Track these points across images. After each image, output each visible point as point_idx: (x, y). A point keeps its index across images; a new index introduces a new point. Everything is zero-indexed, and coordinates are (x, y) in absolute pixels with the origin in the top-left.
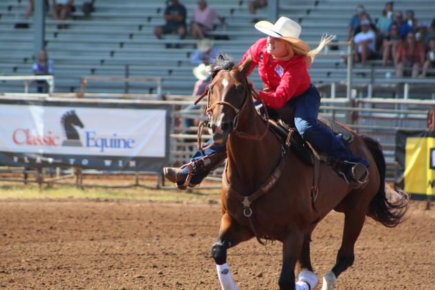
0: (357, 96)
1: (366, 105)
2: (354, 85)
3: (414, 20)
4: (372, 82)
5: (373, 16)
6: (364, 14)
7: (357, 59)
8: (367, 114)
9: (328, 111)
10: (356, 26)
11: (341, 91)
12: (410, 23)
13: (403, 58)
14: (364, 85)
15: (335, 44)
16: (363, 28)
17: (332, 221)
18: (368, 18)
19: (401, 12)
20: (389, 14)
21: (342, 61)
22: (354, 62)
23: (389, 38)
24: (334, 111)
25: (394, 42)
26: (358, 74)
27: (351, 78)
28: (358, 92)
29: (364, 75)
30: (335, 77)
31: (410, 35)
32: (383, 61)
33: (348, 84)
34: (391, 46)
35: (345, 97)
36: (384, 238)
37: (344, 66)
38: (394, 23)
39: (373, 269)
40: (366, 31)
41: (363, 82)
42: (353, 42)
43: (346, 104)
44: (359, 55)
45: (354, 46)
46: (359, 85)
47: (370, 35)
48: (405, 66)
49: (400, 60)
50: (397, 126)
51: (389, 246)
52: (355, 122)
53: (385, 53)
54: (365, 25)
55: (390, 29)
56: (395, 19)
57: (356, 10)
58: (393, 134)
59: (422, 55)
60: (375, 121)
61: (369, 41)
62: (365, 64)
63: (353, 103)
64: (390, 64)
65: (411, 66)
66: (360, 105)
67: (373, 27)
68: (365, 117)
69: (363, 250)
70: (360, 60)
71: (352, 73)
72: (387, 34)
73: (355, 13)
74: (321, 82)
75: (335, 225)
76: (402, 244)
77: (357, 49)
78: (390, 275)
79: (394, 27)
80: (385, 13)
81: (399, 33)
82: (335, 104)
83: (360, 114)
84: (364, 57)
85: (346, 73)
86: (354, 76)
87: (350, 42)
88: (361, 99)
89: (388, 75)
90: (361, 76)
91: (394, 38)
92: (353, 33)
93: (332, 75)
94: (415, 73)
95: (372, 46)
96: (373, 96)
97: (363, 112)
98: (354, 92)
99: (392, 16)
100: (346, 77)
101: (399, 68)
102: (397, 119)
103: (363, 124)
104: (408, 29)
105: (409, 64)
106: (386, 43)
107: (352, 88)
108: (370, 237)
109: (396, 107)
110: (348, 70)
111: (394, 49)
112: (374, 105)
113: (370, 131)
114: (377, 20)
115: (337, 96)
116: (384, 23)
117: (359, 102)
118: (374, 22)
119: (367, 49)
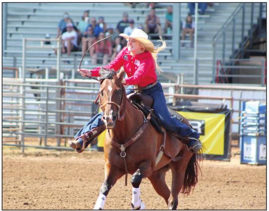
0: (64, 78)
1: (71, 84)
2: (62, 69)
3: (104, 24)
4: (75, 68)
5: (75, 21)
6: (68, 18)
7: (65, 51)
8: (71, 91)
9: (43, 88)
10: (63, 27)
11: (53, 74)
12: (101, 26)
13: (97, 51)
14: (69, 70)
15: (48, 40)
16: (68, 29)
17: (46, 167)
18: (72, 22)
19: (94, 17)
20: (87, 19)
21: (53, 52)
22: (62, 53)
23: (86, 36)
24: (48, 88)
25: (90, 39)
26: (65, 61)
27: (60, 64)
28: (65, 75)
29: (69, 62)
30: (48, 64)
31: (101, 34)
32: (82, 53)
33: (58, 69)
34: (87, 42)
35: (56, 78)
36: (83, 179)
37: (55, 56)
38: (90, 26)
39: (75, 201)
40: (70, 31)
41: (68, 68)
42: (61, 38)
43: (57, 83)
44: (65, 48)
45: (62, 41)
46: (66, 70)
47: (73, 34)
48: (98, 56)
49: (94, 52)
50: (92, 99)
51: (87, 185)
52: (63, 96)
53: (83, 47)
54: (70, 27)
55: (87, 30)
56: (91, 23)
57: (63, 16)
58: (90, 105)
59: (110, 49)
60: (77, 95)
61: (73, 38)
62: (70, 55)
63: (62, 83)
64: (87, 55)
65: (102, 56)
66: (66, 84)
67: (75, 28)
68: (70, 93)
69: (68, 187)
70: (66, 52)
71: (60, 61)
72: (85, 33)
73: (62, 18)
74: (38, 67)
75: (49, 170)
76: (96, 184)
77: (64, 44)
78: (87, 205)
79: (90, 28)
80: (83, 18)
81: (93, 32)
82: (49, 83)
83: (66, 90)
84: (69, 49)
85: (56, 61)
86: (62, 63)
87: (58, 39)
88: (67, 80)
89: (86, 63)
90: (67, 63)
91: (90, 36)
92: (61, 32)
93: (46, 62)
94: (105, 61)
95: (75, 42)
96: (76, 77)
97: (68, 89)
98: (62, 74)
99: (89, 21)
100: (56, 64)
101: (94, 58)
102: (93, 94)
103: (68, 98)
104: (100, 30)
105: (101, 55)
106: (84, 40)
107: (61, 71)
108: (73, 178)
109: (92, 85)
110: (58, 59)
111: (89, 44)
112: (76, 84)
113: (74, 102)
114: (78, 23)
115: (50, 78)
116: (83, 26)
117: (65, 82)
118: (75, 25)
119: (71, 44)
